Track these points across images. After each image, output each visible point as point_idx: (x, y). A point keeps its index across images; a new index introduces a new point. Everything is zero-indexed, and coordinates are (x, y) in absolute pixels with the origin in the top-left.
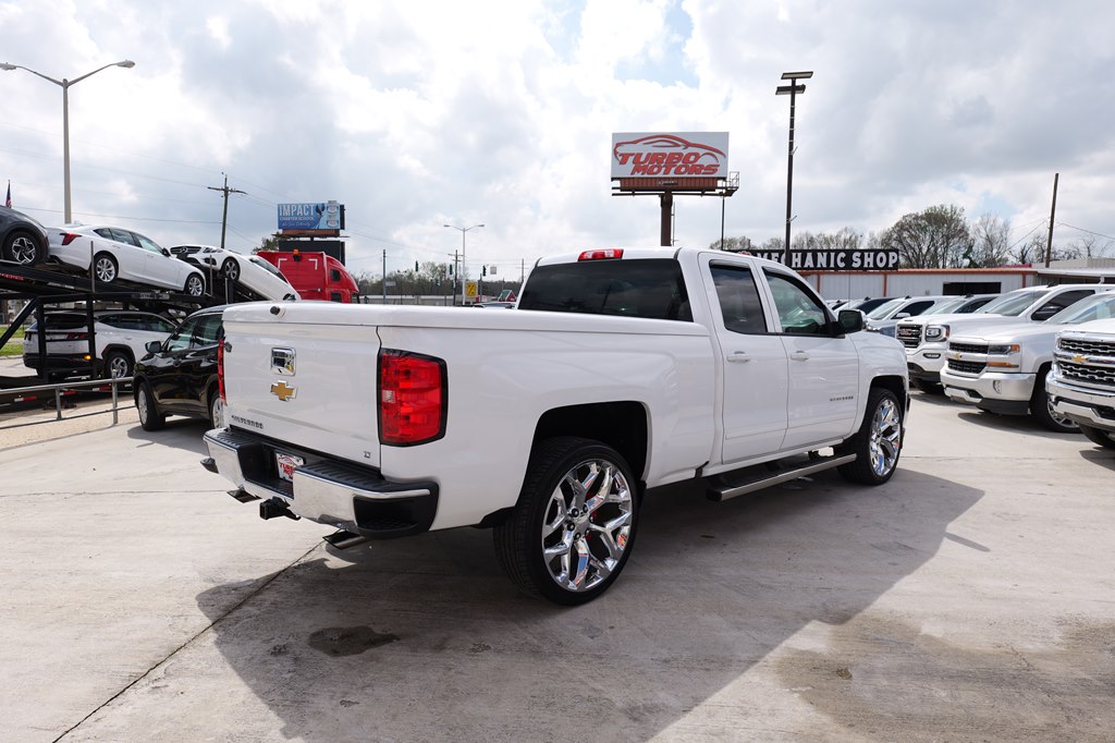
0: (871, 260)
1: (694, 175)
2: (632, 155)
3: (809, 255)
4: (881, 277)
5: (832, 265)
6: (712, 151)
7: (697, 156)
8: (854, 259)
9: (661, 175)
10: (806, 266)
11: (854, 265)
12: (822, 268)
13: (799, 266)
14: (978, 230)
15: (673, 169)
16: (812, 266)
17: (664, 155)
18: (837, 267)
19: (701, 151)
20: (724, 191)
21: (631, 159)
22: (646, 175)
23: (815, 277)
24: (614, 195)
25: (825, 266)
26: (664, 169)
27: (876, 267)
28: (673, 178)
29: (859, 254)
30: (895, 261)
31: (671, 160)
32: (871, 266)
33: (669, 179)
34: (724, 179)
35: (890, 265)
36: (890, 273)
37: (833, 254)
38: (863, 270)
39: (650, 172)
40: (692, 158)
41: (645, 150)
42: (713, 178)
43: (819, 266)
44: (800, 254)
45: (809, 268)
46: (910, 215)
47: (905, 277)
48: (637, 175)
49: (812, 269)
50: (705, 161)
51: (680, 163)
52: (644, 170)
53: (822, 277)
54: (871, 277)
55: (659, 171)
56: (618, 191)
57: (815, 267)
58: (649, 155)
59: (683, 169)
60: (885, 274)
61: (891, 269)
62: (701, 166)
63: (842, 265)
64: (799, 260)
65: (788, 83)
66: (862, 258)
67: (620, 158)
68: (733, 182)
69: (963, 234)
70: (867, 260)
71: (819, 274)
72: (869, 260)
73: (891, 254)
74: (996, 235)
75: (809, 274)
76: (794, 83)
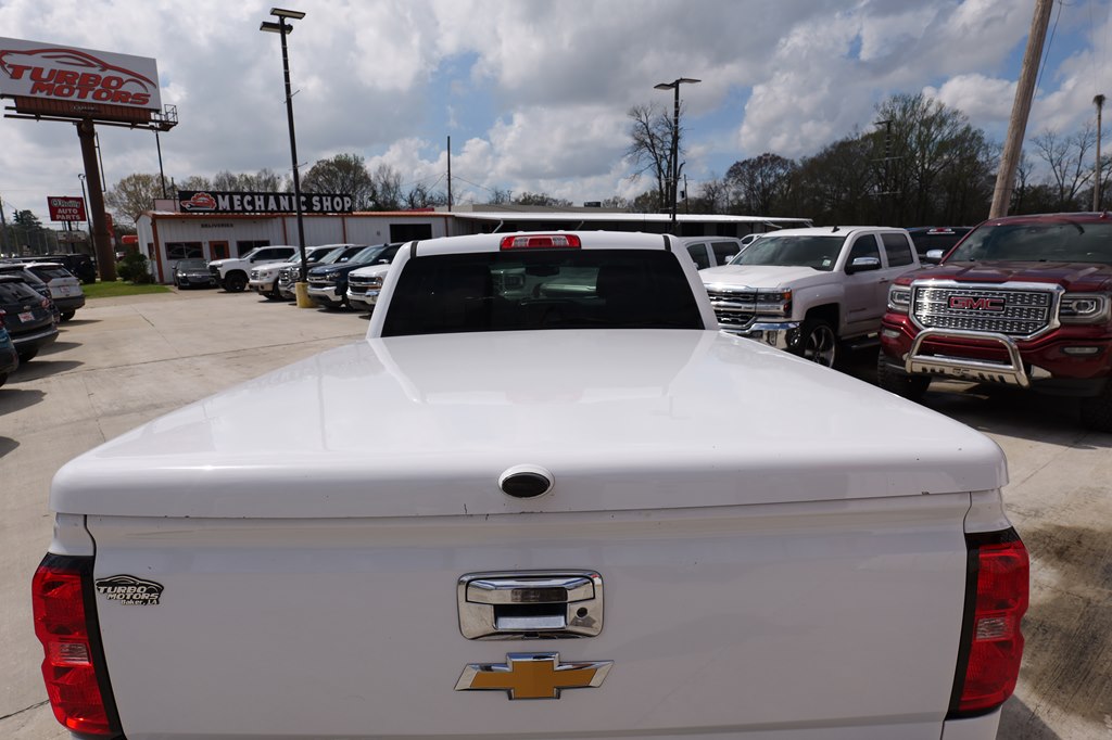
0: (329, 204)
1: (119, 103)
2: (28, 68)
3: (271, 198)
4: (340, 220)
6: (138, 78)
7: (121, 82)
8: (315, 203)
9: (74, 98)
10: (270, 209)
11: (315, 208)
12: (285, 211)
13: (263, 208)
14: (378, 177)
15: (90, 94)
16: (275, 209)
17: (75, 75)
18: (299, 211)
19: (125, 77)
20: (158, 125)
21: (27, 74)
22: (53, 97)
23: (280, 220)
24: (6, 116)
25: (288, 209)
26: (77, 92)
27: (334, 210)
28: (93, 104)
29: (318, 198)
30: (349, 205)
31: (86, 82)
32: (330, 209)
33: (86, 104)
34: (157, 111)
35: (346, 209)
36: (346, 216)
38: (323, 213)
39: (59, 92)
40: (114, 83)
41: (48, 65)
42: (145, 109)
43: (282, 209)
44: (262, 197)
45: (272, 211)
46: (323, 161)
47: (360, 220)
48: (39, 95)
49: (275, 212)
50: (131, 88)
51: (99, 87)
52: (50, 89)
54: (331, 220)
55: (71, 93)
56: (14, 113)
57: (279, 211)
58: (52, 72)
59: (104, 95)
60: (343, 217)
61: (346, 212)
62: (128, 94)
63: (304, 208)
64: (262, 203)
65: (275, 20)
66: (321, 202)
67: (10, 70)
68: (170, 115)
69: (365, 180)
70: (325, 204)
71: (283, 217)
72: (327, 204)
73: (346, 199)
74: (391, 181)
75: (275, 217)
76: (282, 21)
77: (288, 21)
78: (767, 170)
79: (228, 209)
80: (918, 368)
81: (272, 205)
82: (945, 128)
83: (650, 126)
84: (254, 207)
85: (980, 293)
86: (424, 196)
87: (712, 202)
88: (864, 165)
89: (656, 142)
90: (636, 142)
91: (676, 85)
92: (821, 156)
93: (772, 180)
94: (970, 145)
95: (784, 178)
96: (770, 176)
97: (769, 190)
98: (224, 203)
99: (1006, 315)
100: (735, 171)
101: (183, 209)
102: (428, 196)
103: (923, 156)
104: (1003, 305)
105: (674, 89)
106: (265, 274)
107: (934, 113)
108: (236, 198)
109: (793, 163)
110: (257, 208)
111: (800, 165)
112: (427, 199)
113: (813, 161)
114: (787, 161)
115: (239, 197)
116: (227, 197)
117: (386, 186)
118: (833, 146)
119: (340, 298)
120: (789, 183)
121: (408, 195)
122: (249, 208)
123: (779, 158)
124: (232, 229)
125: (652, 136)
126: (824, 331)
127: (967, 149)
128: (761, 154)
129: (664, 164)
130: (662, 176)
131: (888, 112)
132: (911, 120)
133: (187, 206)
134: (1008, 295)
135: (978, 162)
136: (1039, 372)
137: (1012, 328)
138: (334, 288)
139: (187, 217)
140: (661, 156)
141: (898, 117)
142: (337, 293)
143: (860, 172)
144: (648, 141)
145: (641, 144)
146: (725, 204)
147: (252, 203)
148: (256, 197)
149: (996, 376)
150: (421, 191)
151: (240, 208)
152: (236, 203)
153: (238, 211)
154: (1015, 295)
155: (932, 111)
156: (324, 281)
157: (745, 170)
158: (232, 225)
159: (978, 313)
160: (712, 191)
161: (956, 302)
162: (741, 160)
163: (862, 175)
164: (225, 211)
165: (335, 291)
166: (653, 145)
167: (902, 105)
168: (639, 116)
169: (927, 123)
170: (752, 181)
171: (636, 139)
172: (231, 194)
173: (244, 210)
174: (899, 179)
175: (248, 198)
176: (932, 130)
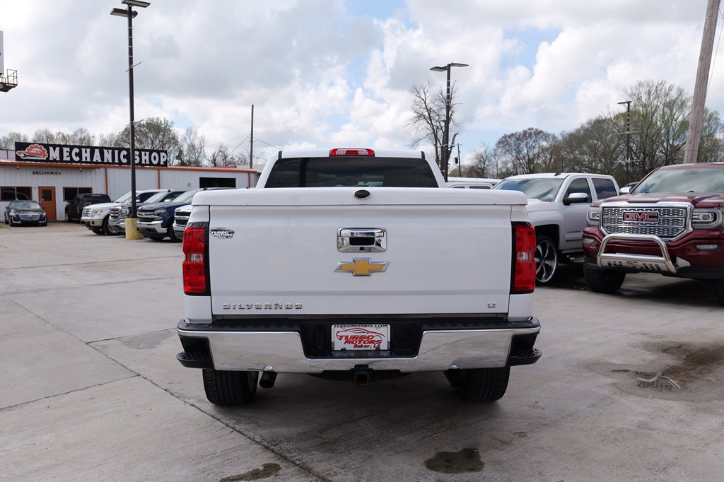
0: (147, 158)
3: (97, 152)
4: (155, 172)
5: (117, 161)
10: (94, 160)
12: (108, 163)
13: (89, 160)
14: (185, 139)
16: (100, 160)
18: (120, 163)
20: (2, 86)
23: (103, 170)
25: (110, 161)
27: (151, 164)
29: (138, 153)
30: (165, 160)
32: (148, 162)
35: (162, 163)
36: (162, 169)
37: (116, 152)
38: (141, 165)
43: (106, 161)
44: (88, 150)
45: (97, 162)
49: (100, 163)
53: (109, 170)
54: (148, 171)
57: (103, 162)
60: (159, 170)
61: (162, 165)
63: (125, 161)
64: (88, 155)
65: (125, 7)
66: (140, 156)
68: (10, 79)
69: (174, 140)
70: (144, 158)
71: (105, 168)
72: (145, 158)
73: (162, 154)
74: (197, 143)
75: (99, 168)
76: (130, 8)
77: (134, 8)
78: (531, 142)
79: (58, 159)
80: (605, 263)
81: (97, 157)
82: (685, 109)
83: (427, 102)
84: (81, 158)
85: (642, 210)
86: (226, 157)
87: (483, 169)
88: (617, 140)
89: (432, 115)
90: (415, 115)
91: (448, 68)
92: (578, 131)
93: (536, 151)
94: (709, 125)
95: (547, 149)
96: (534, 148)
97: (533, 159)
98: (55, 154)
99: (659, 224)
100: (504, 142)
101: (18, 158)
102: (230, 157)
103: (668, 133)
104: (657, 217)
105: (446, 71)
106: (97, 212)
107: (675, 96)
108: (65, 150)
109: (554, 137)
110: (84, 160)
111: (560, 138)
112: (228, 159)
113: (571, 135)
114: (549, 135)
115: (68, 149)
116: (58, 149)
117: (192, 147)
118: (589, 123)
119: (164, 230)
120: (551, 154)
121: (211, 155)
122: (77, 159)
123: (541, 132)
124: (58, 176)
125: (429, 110)
126: (548, 245)
127: (706, 128)
128: (526, 129)
129: (440, 134)
130: (438, 144)
131: (635, 95)
132: (655, 102)
133: (22, 156)
134: (660, 211)
135: (716, 140)
136: (682, 262)
137: (664, 233)
138: (162, 221)
139: (21, 166)
140: (437, 128)
141: (644, 100)
142: (163, 226)
143: (613, 146)
144: (426, 114)
145: (421, 116)
146: (495, 170)
147: (79, 155)
148: (83, 150)
149: (654, 264)
150: (223, 153)
151: (68, 159)
152: (66, 154)
153: (66, 162)
154: (664, 211)
155: (674, 94)
156: (153, 216)
157: (512, 141)
158: (60, 173)
159: (642, 224)
160: (482, 159)
161: (628, 216)
162: (509, 133)
163: (615, 148)
164: (55, 161)
165: (162, 224)
166: (430, 118)
167: (648, 89)
168: (418, 93)
169: (670, 105)
170: (519, 152)
171: (416, 112)
172: (61, 147)
173: (72, 160)
174: (647, 152)
175: (76, 150)
176: (674, 111)
